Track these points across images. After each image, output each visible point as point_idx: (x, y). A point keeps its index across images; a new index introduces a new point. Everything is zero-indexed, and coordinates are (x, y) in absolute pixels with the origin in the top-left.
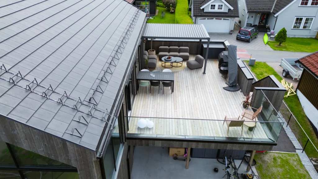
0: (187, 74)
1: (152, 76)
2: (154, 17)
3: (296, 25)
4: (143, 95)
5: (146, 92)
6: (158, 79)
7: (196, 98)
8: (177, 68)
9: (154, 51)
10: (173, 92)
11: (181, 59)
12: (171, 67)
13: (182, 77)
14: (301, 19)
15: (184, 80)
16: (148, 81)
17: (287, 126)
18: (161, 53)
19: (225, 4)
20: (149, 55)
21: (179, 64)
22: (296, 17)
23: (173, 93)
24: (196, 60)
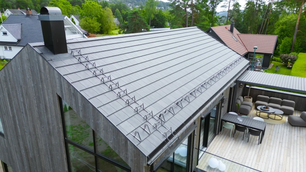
0: (286, 130)
1: (239, 120)
2: (266, 70)
4: (225, 137)
5: (228, 135)
6: (245, 125)
7: (288, 158)
8: (274, 120)
9: (251, 98)
10: (261, 143)
11: (282, 112)
12: (267, 118)
13: (277, 131)
15: (279, 135)
16: (234, 124)
18: (258, 102)
20: (243, 101)
21: (277, 117)
23: (260, 145)
24: (301, 117)
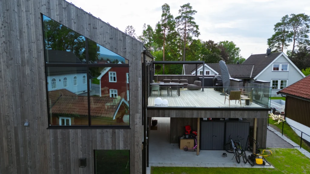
3: (273, 86)
6: (167, 84)
14: (277, 82)
17: (282, 135)
19: (211, 70)
22: (272, 80)
24: (195, 84)
